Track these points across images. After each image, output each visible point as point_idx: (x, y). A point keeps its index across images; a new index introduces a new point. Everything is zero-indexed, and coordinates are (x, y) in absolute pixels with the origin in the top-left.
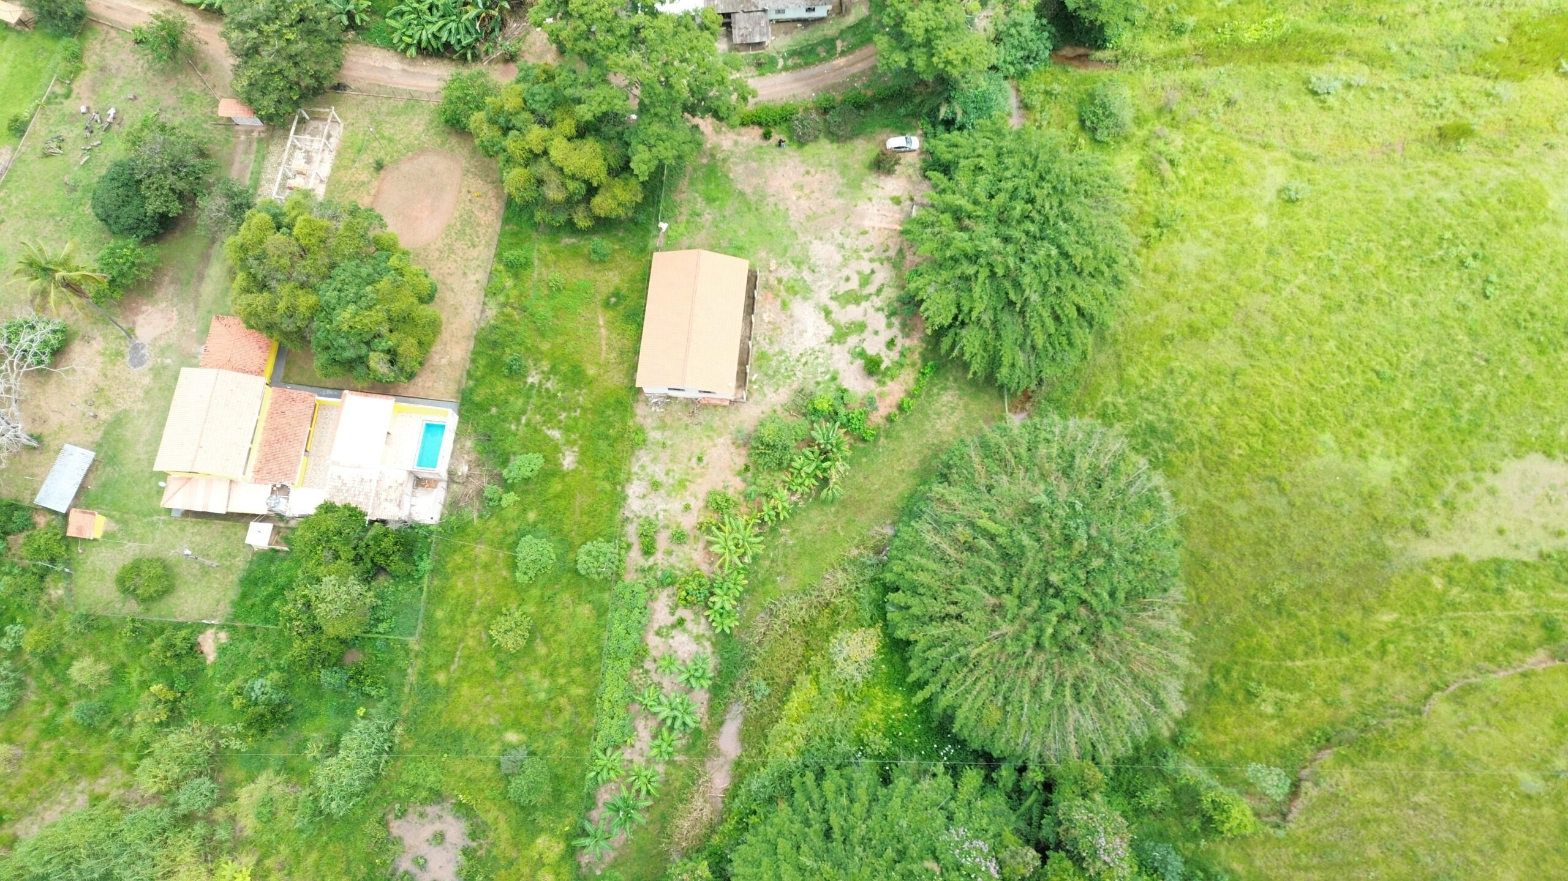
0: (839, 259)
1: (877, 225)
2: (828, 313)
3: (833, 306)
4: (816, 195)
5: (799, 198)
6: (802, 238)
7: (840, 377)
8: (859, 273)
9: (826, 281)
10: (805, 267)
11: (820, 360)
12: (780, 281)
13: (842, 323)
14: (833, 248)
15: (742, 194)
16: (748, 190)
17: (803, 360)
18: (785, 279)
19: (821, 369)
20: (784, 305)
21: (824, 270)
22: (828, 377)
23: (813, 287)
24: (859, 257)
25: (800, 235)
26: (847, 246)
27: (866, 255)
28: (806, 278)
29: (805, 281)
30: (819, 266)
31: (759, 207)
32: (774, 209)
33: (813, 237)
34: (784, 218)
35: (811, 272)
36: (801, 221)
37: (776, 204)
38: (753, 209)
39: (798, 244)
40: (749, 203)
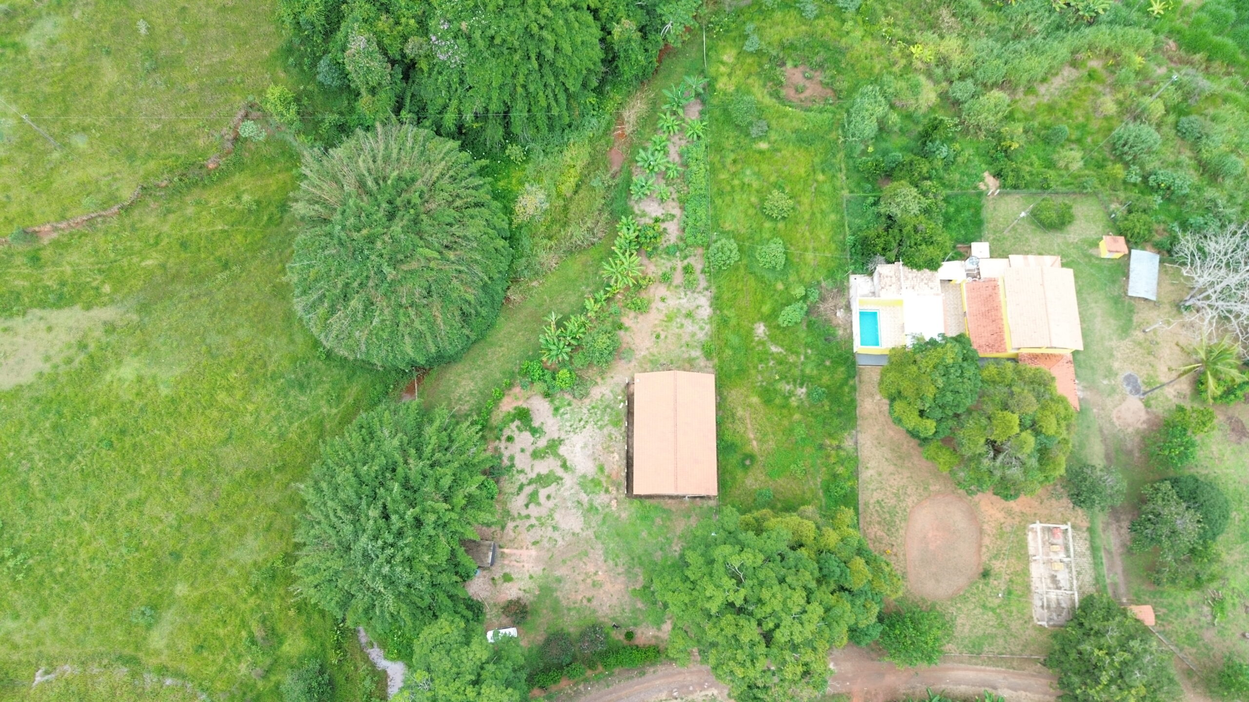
0: (557, 516)
1: (524, 552)
2: (564, 466)
3: (560, 472)
4: (580, 578)
5: (596, 573)
7: (551, 411)
9: (567, 494)
10: (586, 505)
11: (568, 424)
13: (552, 457)
17: (582, 423)
18: (602, 493)
19: (567, 416)
20: (602, 469)
21: (569, 504)
22: (562, 411)
24: (539, 519)
25: (593, 537)
26: (550, 528)
27: (533, 521)
28: (584, 495)
29: (585, 492)
30: (574, 508)
31: (631, 561)
32: (617, 560)
33: (581, 535)
34: (608, 552)
35: (581, 502)
36: (593, 550)
37: (616, 565)
38: (636, 559)
39: (593, 527)
40: (640, 564)
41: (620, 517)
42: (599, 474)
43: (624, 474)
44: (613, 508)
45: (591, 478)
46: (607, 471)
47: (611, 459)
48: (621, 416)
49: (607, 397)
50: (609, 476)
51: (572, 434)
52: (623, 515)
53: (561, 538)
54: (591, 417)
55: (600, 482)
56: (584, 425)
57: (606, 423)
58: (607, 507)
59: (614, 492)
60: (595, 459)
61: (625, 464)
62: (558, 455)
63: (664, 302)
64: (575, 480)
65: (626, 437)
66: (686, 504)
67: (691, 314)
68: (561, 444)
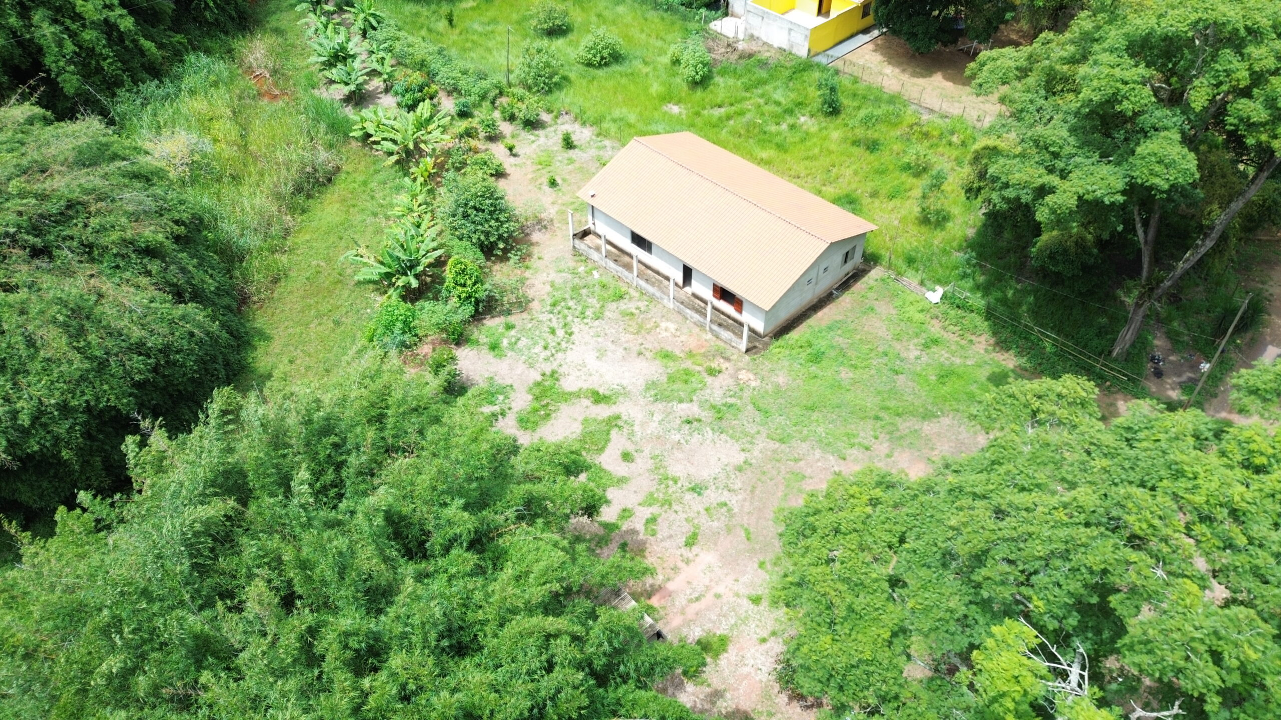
0: (677, 469)
1: (687, 572)
2: (598, 398)
3: (603, 412)
6: (762, 446)
7: (490, 356)
8: (622, 481)
9: (653, 427)
10: (706, 415)
11: (538, 349)
12: (712, 372)
13: (563, 406)
14: (705, 474)
15: (928, 416)
16: (928, 428)
17: (560, 333)
18: (709, 380)
19: (524, 342)
20: (667, 356)
21: (677, 437)
22: (505, 342)
23: (660, 406)
24: (650, 500)
26: (688, 496)
27: (645, 513)
28: (684, 406)
29: (681, 401)
30: (691, 435)
31: (879, 423)
32: (856, 441)
33: (753, 461)
34: (829, 444)
35: (690, 419)
36: (802, 463)
37: (867, 449)
38: (881, 414)
39: (758, 433)
40: (898, 415)
41: (778, 386)
42: (671, 364)
43: (709, 336)
44: (753, 384)
45: (664, 379)
46: (677, 352)
47: (664, 334)
48: (612, 284)
49: (561, 281)
50: (690, 354)
51: (560, 355)
52: (781, 380)
53: (726, 492)
54: (565, 317)
55: (687, 372)
56: (566, 333)
57: (598, 306)
58: (741, 390)
59: (725, 365)
60: (640, 354)
61: (695, 323)
62: (570, 394)
63: (515, 155)
64: (642, 401)
65: (652, 298)
66: (846, 299)
67: (569, 144)
68: (557, 380)
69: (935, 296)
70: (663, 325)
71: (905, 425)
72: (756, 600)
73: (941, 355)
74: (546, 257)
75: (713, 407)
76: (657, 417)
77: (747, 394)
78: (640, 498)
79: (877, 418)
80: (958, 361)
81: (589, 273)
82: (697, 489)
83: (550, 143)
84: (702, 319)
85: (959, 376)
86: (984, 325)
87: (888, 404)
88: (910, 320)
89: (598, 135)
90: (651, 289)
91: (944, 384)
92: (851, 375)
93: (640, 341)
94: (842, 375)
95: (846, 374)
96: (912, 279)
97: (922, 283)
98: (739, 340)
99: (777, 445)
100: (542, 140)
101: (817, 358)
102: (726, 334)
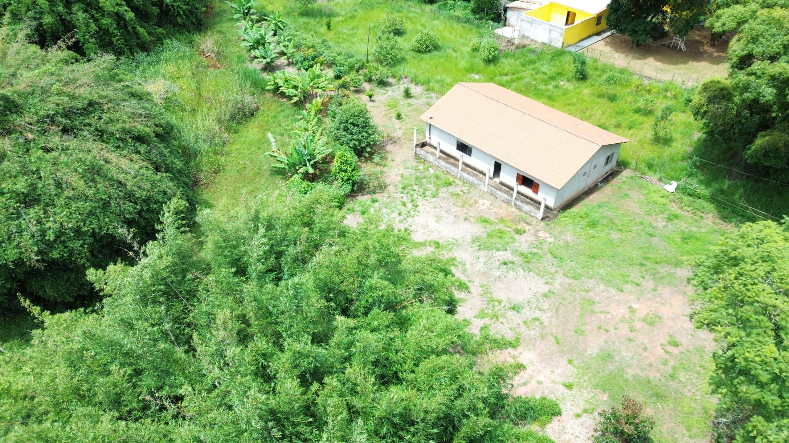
0: (500, 294)
2: (438, 246)
4: (624, 331)
5: (632, 310)
6: (561, 281)
9: (480, 266)
10: (517, 259)
14: (520, 299)
15: (678, 264)
18: (517, 237)
19: (385, 210)
20: (485, 221)
21: (497, 273)
22: (372, 210)
23: (483, 253)
24: (482, 315)
26: (510, 313)
27: (479, 323)
28: (501, 253)
29: (498, 250)
30: (507, 272)
31: (644, 268)
32: (629, 279)
33: (555, 291)
34: (609, 281)
35: (506, 261)
36: (591, 293)
37: (638, 285)
38: (645, 262)
39: (557, 272)
40: (657, 263)
41: (567, 242)
42: (488, 226)
43: (514, 209)
44: (549, 240)
45: (485, 235)
46: (492, 219)
47: (482, 207)
48: (443, 176)
49: (408, 174)
50: (502, 220)
51: (410, 219)
52: (569, 238)
53: (537, 311)
54: (412, 196)
55: (500, 232)
56: (413, 205)
57: (434, 189)
58: (541, 244)
59: (527, 228)
60: (466, 219)
61: (503, 201)
62: (419, 243)
63: (373, 101)
64: (470, 250)
65: (471, 185)
66: (608, 189)
67: (408, 94)
68: (409, 234)
69: (672, 187)
70: (481, 201)
71: (663, 270)
72: (569, 387)
73: (681, 225)
74: (397, 160)
75: (522, 254)
76: (482, 260)
77: (545, 247)
78: (475, 312)
79: (642, 265)
80: (695, 229)
81: (427, 169)
82: (516, 308)
83: (396, 94)
84: (509, 198)
85: (697, 239)
86: (710, 207)
87: (648, 255)
88: (655, 202)
89: (427, 90)
90: (471, 179)
91: (687, 243)
92: (619, 236)
93: (465, 211)
94: (613, 236)
95: (615, 236)
96: (653, 177)
97: (660, 180)
98: (537, 211)
99: (571, 281)
100: (390, 93)
101: (593, 224)
102: (527, 208)
